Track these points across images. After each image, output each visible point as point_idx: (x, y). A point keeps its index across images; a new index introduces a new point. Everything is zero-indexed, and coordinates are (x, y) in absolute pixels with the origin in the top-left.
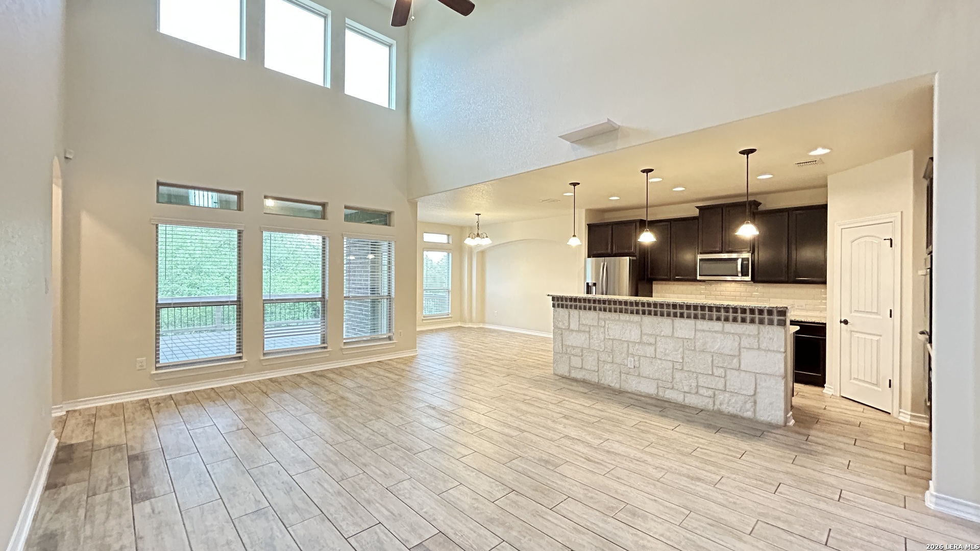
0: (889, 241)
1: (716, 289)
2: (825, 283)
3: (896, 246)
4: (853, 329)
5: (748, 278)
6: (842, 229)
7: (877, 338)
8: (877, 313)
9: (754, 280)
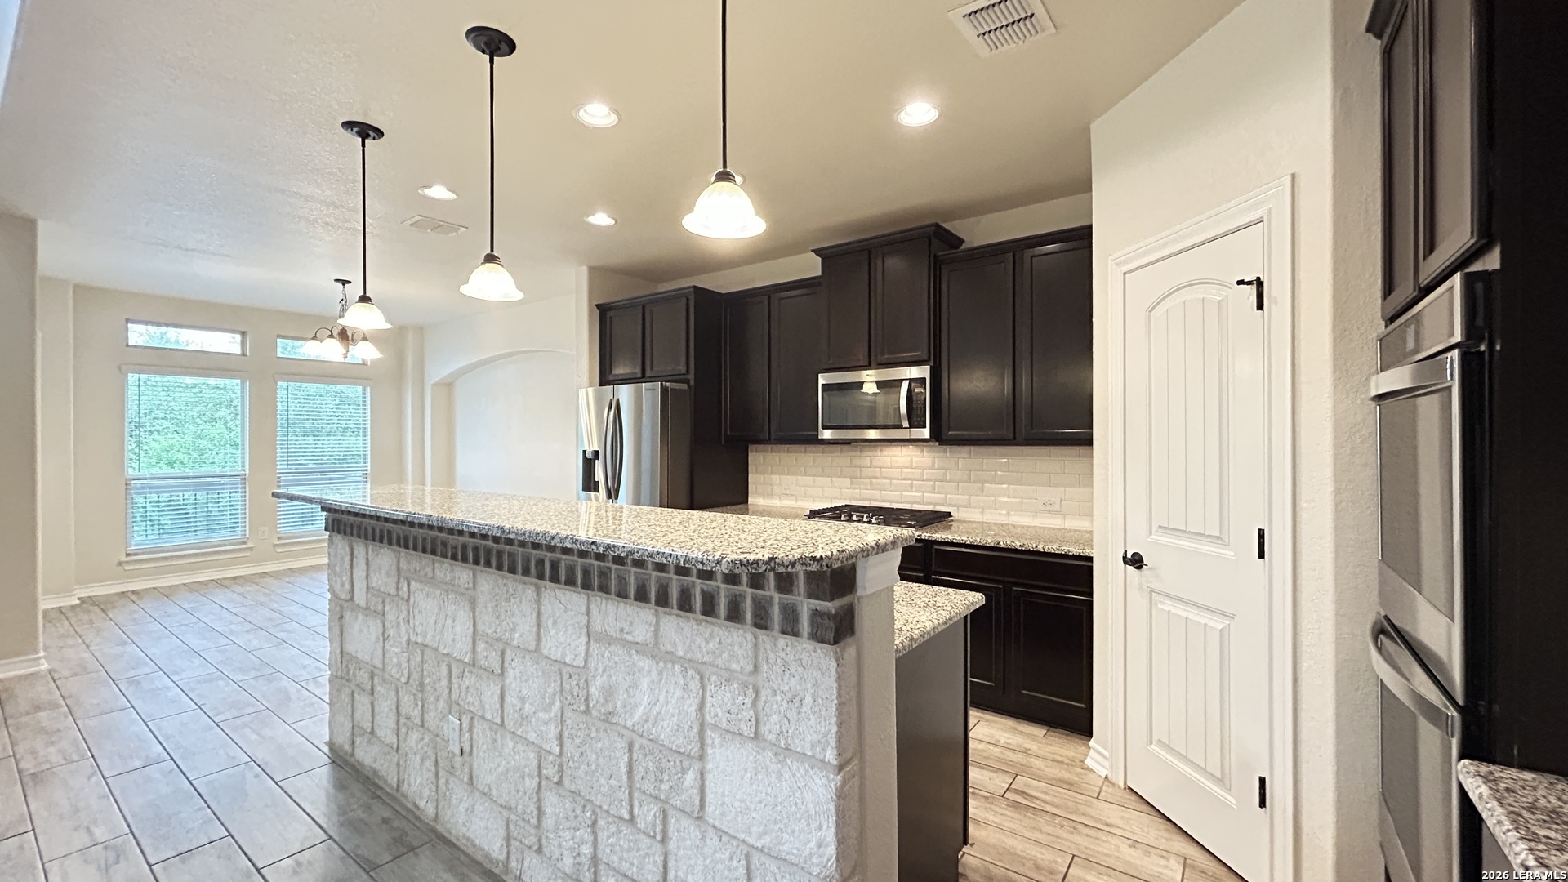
0: (1253, 289)
1: (871, 462)
2: (1088, 441)
3: (1276, 302)
4: (1156, 585)
5: (926, 433)
6: (1125, 273)
7: (1218, 624)
8: (1218, 538)
9: (939, 436)
